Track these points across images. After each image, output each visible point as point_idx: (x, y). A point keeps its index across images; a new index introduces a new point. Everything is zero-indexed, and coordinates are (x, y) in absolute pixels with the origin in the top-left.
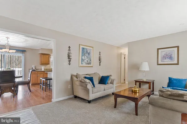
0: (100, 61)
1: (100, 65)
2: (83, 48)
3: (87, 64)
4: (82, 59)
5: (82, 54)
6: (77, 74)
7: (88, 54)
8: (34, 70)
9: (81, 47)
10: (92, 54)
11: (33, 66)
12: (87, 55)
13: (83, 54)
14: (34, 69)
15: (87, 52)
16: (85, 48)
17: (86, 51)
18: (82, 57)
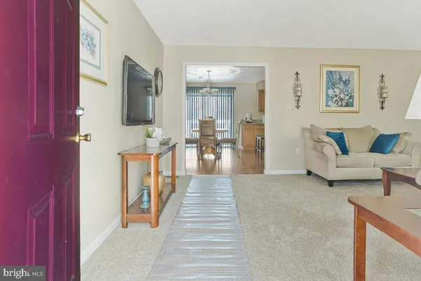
0: (381, 97)
1: (382, 108)
2: (331, 72)
3: (341, 106)
4: (327, 95)
5: (327, 84)
6: (311, 125)
7: (345, 83)
8: (249, 122)
9: (325, 69)
10: (355, 83)
11: (248, 115)
12: (341, 86)
13: (330, 84)
14: (249, 120)
15: (341, 79)
16: (335, 72)
17: (338, 77)
18: (327, 92)
